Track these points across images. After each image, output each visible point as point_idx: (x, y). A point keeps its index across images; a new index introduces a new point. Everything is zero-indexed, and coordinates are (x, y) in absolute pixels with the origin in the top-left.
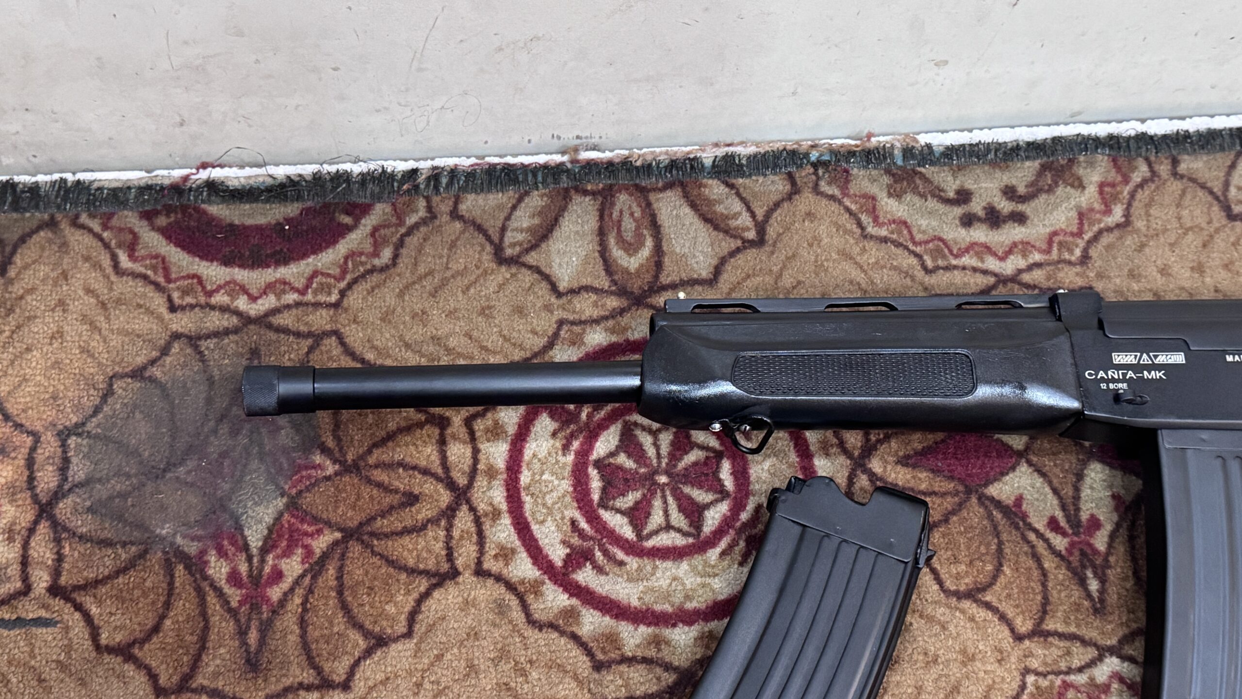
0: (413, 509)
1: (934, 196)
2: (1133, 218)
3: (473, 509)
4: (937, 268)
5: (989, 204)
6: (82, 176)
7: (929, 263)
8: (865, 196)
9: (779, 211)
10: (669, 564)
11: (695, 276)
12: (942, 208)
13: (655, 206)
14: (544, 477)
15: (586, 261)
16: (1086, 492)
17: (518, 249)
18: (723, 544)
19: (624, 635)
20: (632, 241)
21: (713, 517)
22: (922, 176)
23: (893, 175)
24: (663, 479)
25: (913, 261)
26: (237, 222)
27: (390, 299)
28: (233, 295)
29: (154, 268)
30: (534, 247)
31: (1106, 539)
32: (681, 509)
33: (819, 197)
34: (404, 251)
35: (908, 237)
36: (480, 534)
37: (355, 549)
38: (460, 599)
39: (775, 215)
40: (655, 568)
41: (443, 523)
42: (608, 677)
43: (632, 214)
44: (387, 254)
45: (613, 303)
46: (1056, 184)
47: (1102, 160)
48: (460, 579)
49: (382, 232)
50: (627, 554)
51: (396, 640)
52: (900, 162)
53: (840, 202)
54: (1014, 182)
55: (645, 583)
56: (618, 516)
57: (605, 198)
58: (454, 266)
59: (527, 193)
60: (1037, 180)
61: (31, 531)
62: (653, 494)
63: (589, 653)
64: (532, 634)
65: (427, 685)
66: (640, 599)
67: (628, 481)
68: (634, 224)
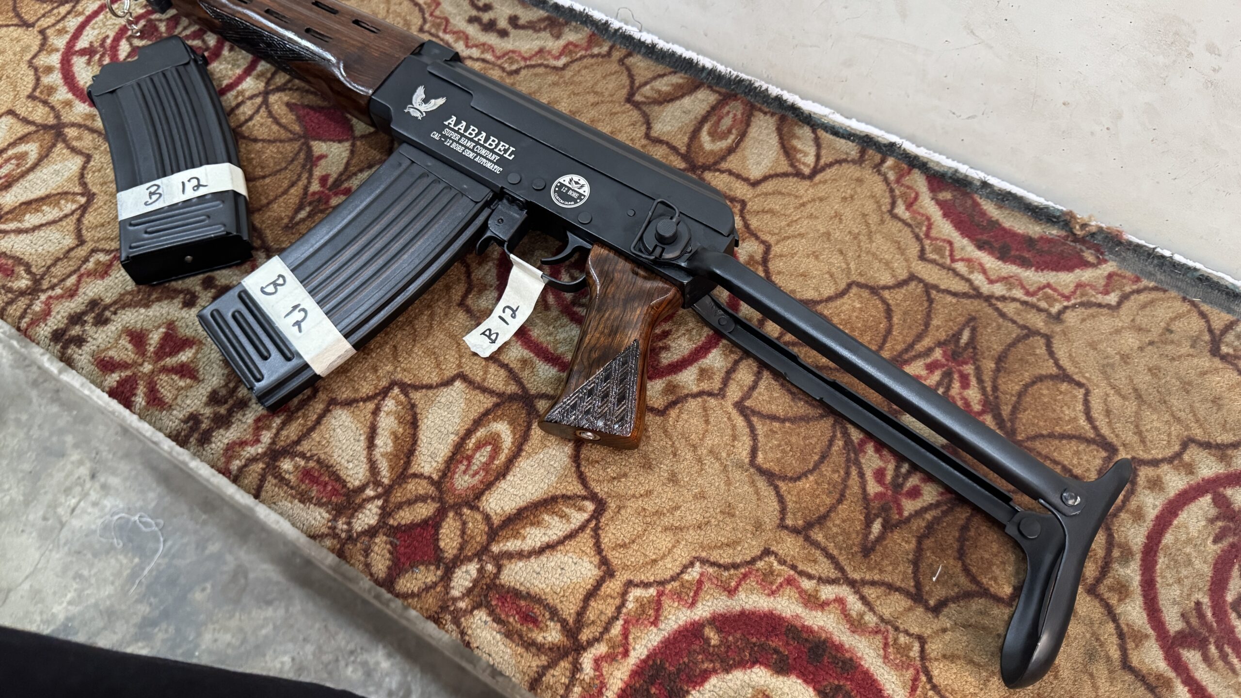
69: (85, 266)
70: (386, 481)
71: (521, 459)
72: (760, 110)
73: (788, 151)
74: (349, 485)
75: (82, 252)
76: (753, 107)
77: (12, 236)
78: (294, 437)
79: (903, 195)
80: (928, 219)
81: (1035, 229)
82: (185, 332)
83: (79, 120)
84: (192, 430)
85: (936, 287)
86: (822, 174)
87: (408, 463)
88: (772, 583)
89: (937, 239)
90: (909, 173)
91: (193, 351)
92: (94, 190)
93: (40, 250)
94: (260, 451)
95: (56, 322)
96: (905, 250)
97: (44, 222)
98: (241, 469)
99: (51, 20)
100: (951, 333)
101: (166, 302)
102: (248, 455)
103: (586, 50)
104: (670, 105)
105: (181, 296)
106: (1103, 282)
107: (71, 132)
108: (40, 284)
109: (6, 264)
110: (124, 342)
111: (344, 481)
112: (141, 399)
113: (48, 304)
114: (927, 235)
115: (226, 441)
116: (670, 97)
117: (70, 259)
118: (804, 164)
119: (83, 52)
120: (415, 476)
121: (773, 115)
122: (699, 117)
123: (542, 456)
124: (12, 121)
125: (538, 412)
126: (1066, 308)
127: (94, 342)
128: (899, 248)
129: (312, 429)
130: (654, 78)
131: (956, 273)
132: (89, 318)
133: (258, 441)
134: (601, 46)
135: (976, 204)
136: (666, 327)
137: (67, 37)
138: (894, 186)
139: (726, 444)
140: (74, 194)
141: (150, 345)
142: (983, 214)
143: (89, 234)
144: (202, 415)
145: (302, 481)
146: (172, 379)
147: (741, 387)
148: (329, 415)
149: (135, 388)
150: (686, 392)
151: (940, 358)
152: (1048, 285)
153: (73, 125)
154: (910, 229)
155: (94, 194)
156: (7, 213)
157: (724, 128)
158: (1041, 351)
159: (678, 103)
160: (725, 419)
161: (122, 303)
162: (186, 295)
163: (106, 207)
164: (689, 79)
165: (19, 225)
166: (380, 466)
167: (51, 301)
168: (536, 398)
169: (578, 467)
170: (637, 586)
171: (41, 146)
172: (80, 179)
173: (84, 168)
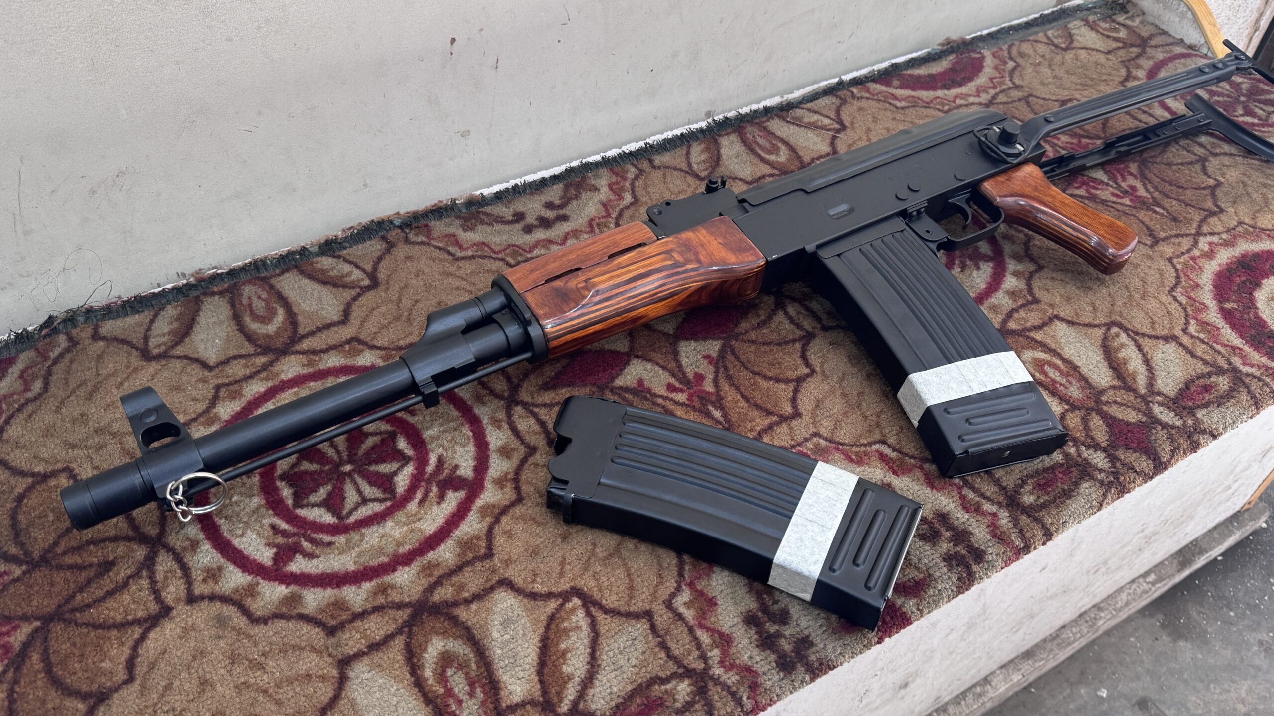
0: (111, 574)
1: (497, 222)
2: (639, 197)
3: (170, 550)
4: (518, 263)
5: (538, 216)
7: (512, 261)
8: (447, 235)
9: (383, 261)
10: (375, 528)
11: (329, 321)
12: (507, 227)
13: (278, 286)
15: (228, 340)
16: (684, 361)
17: (163, 348)
18: (419, 495)
19: (350, 597)
20: (266, 314)
21: (402, 481)
22: (484, 213)
23: (463, 218)
24: (348, 468)
25: (500, 264)
30: (177, 343)
31: (711, 384)
32: (371, 484)
33: (411, 246)
34: (53, 378)
35: (489, 251)
36: (185, 570)
37: (57, 628)
38: (179, 630)
39: (381, 265)
40: (362, 535)
41: (145, 573)
42: (345, 636)
43: (259, 297)
44: (37, 386)
45: (261, 360)
46: (580, 193)
47: (603, 171)
48: (174, 612)
49: (30, 372)
50: (333, 535)
51: (117, 689)
52: (464, 211)
53: (429, 244)
54: (551, 199)
55: (357, 549)
56: (316, 508)
57: (231, 293)
58: (104, 372)
59: (162, 309)
60: (565, 195)
62: (343, 482)
63: (320, 624)
64: (259, 631)
66: (355, 563)
67: (316, 481)
68: (263, 304)
69: (688, 620)
71: (1061, 353)
72: (765, 121)
73: (811, 127)
75: (663, 618)
76: (759, 124)
77: (591, 692)
79: (886, 98)
80: (913, 97)
81: (943, 65)
83: (425, 582)
84: (963, 562)
86: (845, 122)
88: (1194, 267)
89: (932, 101)
90: (868, 87)
92: (565, 585)
94: (1006, 513)
97: (588, 651)
99: (176, 583)
102: (1009, 524)
104: (723, 161)
106: (996, 61)
107: (443, 594)
112: (910, 602)
113: (727, 669)
114: (926, 103)
115: (988, 538)
116: (714, 158)
117: (668, 632)
118: (829, 125)
119: (282, 558)
122: (748, 152)
124: (365, 663)
125: (1019, 330)
126: (1011, 80)
130: (688, 158)
131: (967, 106)
133: (994, 515)
134: (627, 171)
135: (911, 76)
137: (232, 570)
138: (876, 98)
140: (558, 609)
142: (919, 77)
152: (991, 79)
153: (431, 588)
154: (917, 109)
156: (545, 692)
157: (768, 145)
158: (1041, 102)
161: (763, 594)
163: (604, 579)
164: (703, 142)
165: (576, 680)
167: (727, 664)
168: (1005, 326)
169: (1079, 324)
170: (1187, 328)
171: (443, 634)
172: (535, 599)
173: (519, 591)
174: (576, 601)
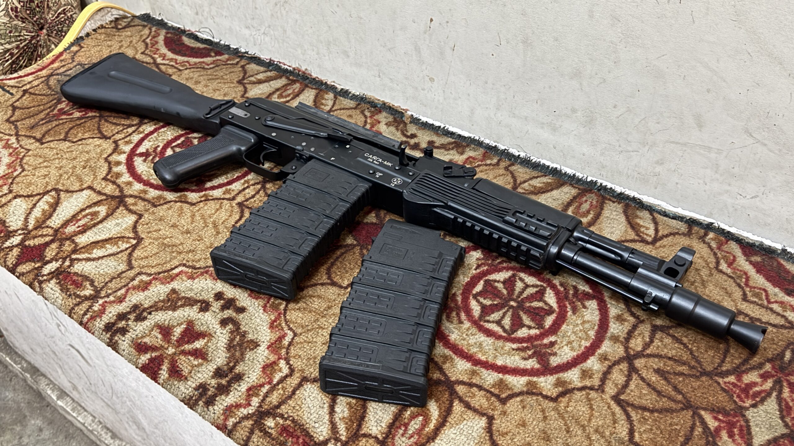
1: (402, 131)
3: (138, 128)
5: (419, 143)
6: (169, 22)
8: (377, 121)
9: (342, 111)
12: (400, 135)
13: (305, 91)
14: (168, 133)
15: (263, 93)
17: (248, 82)
19: (123, 177)
20: (284, 96)
22: (405, 124)
23: (395, 120)
26: (186, 43)
27: (196, 76)
28: (160, 57)
29: (151, 43)
30: (254, 83)
33: (360, 113)
34: (217, 68)
36: (130, 135)
38: (99, 144)
39: (339, 111)
42: (104, 183)
43: (294, 90)
44: (212, 66)
46: (453, 149)
47: (482, 151)
48: (108, 140)
49: (219, 62)
51: (69, 141)
53: (366, 118)
54: (437, 141)
57: (292, 82)
58: (225, 77)
59: (271, 71)
60: (446, 145)
61: (42, 77)
63: (107, 175)
64: (102, 161)
65: (59, 156)
66: (142, 172)
68: (291, 92)
69: (132, 283)
70: (343, 438)
71: (445, 428)
72: (610, 200)
73: (634, 226)
74: (315, 439)
75: (131, 273)
76: (604, 198)
77: (84, 262)
78: (275, 403)
79: (724, 257)
80: (746, 274)
82: (199, 328)
83: (136, 193)
84: (201, 395)
85: (759, 320)
86: (661, 242)
87: (360, 426)
89: (755, 288)
90: (726, 243)
91: (205, 341)
92: (143, 236)
93: (102, 272)
94: (250, 412)
95: (109, 318)
96: (731, 294)
97: (106, 254)
98: (235, 425)
99: (123, 136)
100: (776, 352)
101: (188, 308)
102: (242, 415)
103: (482, 161)
104: (543, 195)
105: (199, 304)
107: (130, 201)
108: (100, 293)
109: (78, 280)
110: (156, 333)
111: (312, 436)
112: (165, 373)
113: (103, 306)
114: (747, 285)
115: (225, 405)
116: (543, 190)
117: (121, 278)
118: (647, 235)
119: (141, 155)
120: (365, 435)
121: (619, 203)
122: (565, 203)
123: (462, 426)
124: (90, 193)
125: (457, 394)
127: (134, 332)
128: (727, 293)
129: (290, 397)
130: (531, 179)
131: (773, 311)
132: (132, 317)
133: (250, 405)
134: (492, 159)
136: (552, 339)
137: (132, 146)
138: (717, 251)
139: (608, 426)
140: (129, 238)
141: (174, 336)
143: (137, 263)
144: (209, 385)
145: (281, 434)
146: (188, 359)
147: (616, 385)
148: (301, 388)
149: (160, 365)
150: (573, 386)
151: (770, 370)
153: (131, 196)
154: (732, 281)
155: (142, 238)
156: (81, 248)
157: (584, 210)
159: (549, 194)
160: (606, 408)
161: (155, 307)
162: (202, 304)
163: (149, 247)
164: (555, 180)
165: (89, 256)
166: (339, 427)
167: (106, 304)
168: (455, 384)
169: (491, 437)
171: (109, 208)
172: (133, 229)
173: (136, 222)
174: (134, 242)
